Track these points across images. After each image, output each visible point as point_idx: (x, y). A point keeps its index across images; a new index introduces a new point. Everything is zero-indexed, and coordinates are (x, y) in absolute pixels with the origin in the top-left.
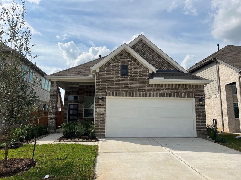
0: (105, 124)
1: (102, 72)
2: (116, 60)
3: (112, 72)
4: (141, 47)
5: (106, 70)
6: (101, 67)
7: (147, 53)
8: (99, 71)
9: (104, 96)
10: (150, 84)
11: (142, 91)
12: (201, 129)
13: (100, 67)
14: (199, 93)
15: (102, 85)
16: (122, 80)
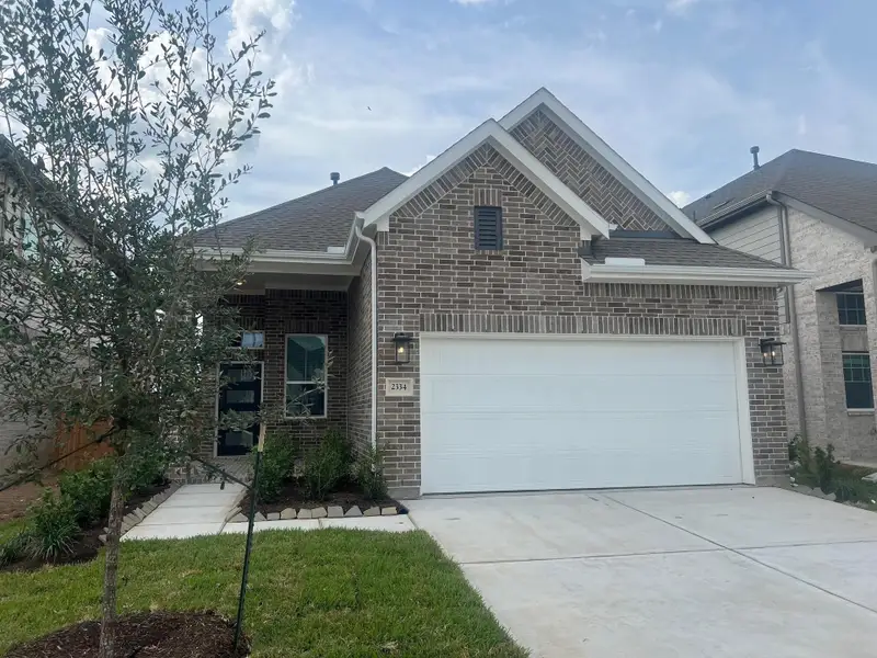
0: (419, 441)
1: (400, 231)
2: (456, 187)
3: (441, 234)
4: (542, 140)
5: (417, 227)
6: (399, 210)
7: (563, 164)
8: (391, 231)
9: (412, 328)
10: (586, 284)
11: (556, 309)
12: (771, 451)
13: (395, 214)
14: (762, 318)
15: (401, 288)
16: (480, 266)
